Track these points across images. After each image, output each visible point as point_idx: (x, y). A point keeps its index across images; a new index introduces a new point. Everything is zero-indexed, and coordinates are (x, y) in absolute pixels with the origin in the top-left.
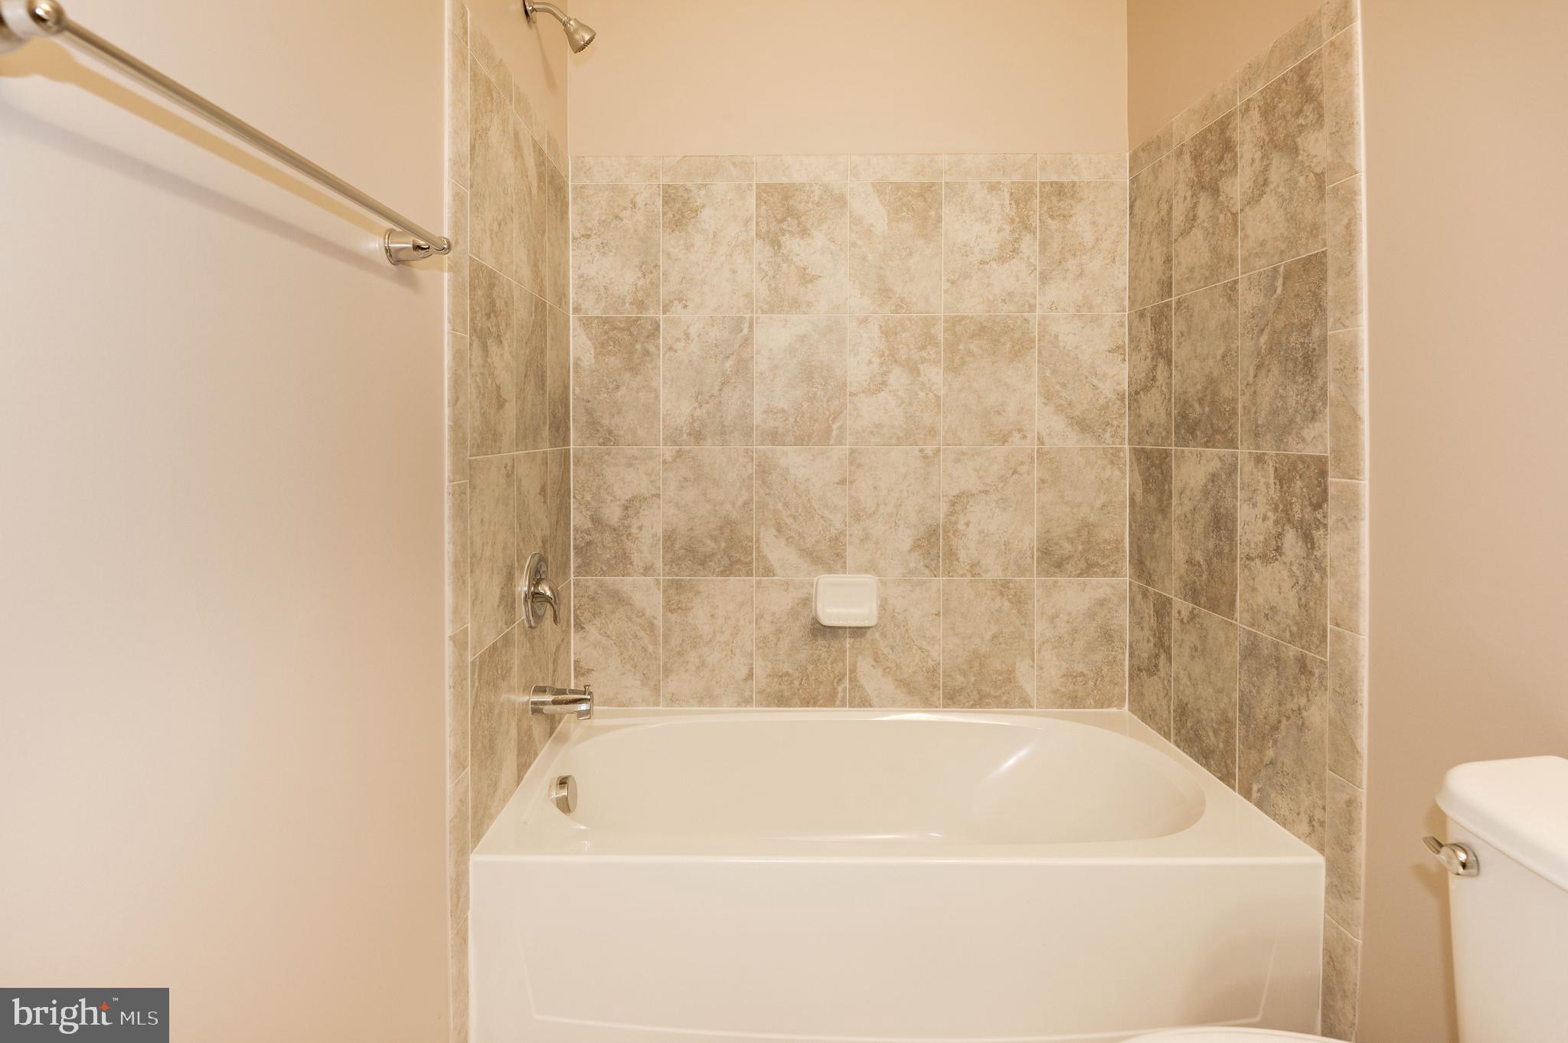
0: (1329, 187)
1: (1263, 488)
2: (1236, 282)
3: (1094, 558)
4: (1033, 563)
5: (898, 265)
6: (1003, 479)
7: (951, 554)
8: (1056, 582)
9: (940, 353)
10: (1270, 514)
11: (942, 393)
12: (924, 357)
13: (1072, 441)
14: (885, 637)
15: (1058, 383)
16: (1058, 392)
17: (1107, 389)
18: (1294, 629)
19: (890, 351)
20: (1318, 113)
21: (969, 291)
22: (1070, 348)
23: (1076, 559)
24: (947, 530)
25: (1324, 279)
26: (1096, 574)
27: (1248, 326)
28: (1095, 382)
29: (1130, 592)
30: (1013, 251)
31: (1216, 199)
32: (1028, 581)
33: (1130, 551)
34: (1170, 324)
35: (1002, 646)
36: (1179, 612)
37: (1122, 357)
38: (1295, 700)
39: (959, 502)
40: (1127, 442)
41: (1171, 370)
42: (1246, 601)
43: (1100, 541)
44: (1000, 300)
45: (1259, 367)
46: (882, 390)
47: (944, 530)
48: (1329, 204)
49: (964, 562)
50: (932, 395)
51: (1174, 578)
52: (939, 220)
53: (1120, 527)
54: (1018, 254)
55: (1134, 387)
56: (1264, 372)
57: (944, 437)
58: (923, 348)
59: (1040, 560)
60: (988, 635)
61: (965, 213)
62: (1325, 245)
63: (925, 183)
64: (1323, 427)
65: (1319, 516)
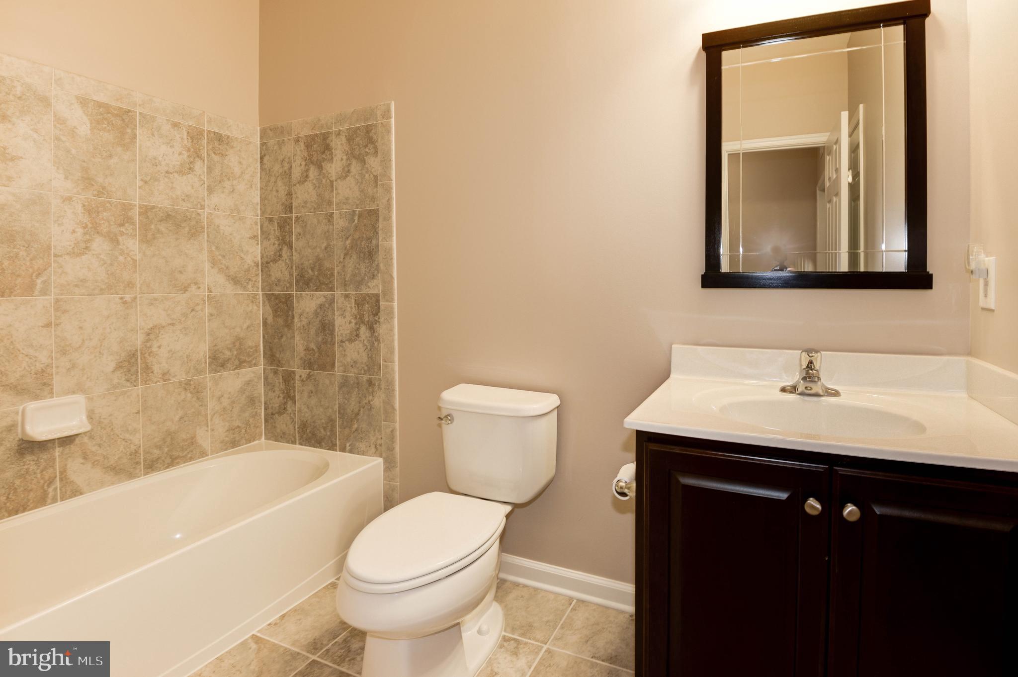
0: (380, 183)
1: (349, 309)
2: (333, 213)
3: (243, 358)
4: (206, 366)
5: (99, 162)
6: (185, 315)
7: (147, 369)
8: (221, 375)
9: (136, 229)
10: (353, 320)
11: (138, 258)
12: (123, 231)
13: (229, 290)
14: (93, 439)
15: (220, 255)
16: (220, 260)
17: (249, 260)
18: (366, 368)
19: (93, 224)
20: (375, 150)
21: (158, 190)
22: (227, 234)
23: (233, 360)
24: (144, 352)
25: (377, 220)
26: (245, 367)
27: (340, 235)
28: (242, 255)
29: (264, 374)
30: (190, 169)
31: (320, 171)
32: (203, 378)
33: (264, 351)
34: (291, 227)
35: (186, 422)
36: (300, 376)
37: (256, 242)
38: (367, 399)
39: (152, 333)
40: (260, 290)
41: (293, 252)
42: (341, 362)
43: (246, 347)
44: (180, 199)
45: (346, 255)
46: (86, 254)
47: (141, 353)
48: (380, 190)
49: (157, 373)
50: (130, 259)
51: (296, 359)
52: (134, 137)
53: (258, 339)
54: (193, 171)
55: (265, 260)
56: (348, 257)
57: (140, 288)
58: (122, 225)
59: (210, 364)
60: (177, 418)
61: (154, 136)
62: (378, 206)
63: (123, 109)
64: (378, 281)
65: (376, 319)
